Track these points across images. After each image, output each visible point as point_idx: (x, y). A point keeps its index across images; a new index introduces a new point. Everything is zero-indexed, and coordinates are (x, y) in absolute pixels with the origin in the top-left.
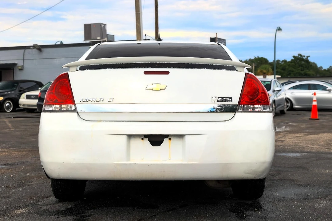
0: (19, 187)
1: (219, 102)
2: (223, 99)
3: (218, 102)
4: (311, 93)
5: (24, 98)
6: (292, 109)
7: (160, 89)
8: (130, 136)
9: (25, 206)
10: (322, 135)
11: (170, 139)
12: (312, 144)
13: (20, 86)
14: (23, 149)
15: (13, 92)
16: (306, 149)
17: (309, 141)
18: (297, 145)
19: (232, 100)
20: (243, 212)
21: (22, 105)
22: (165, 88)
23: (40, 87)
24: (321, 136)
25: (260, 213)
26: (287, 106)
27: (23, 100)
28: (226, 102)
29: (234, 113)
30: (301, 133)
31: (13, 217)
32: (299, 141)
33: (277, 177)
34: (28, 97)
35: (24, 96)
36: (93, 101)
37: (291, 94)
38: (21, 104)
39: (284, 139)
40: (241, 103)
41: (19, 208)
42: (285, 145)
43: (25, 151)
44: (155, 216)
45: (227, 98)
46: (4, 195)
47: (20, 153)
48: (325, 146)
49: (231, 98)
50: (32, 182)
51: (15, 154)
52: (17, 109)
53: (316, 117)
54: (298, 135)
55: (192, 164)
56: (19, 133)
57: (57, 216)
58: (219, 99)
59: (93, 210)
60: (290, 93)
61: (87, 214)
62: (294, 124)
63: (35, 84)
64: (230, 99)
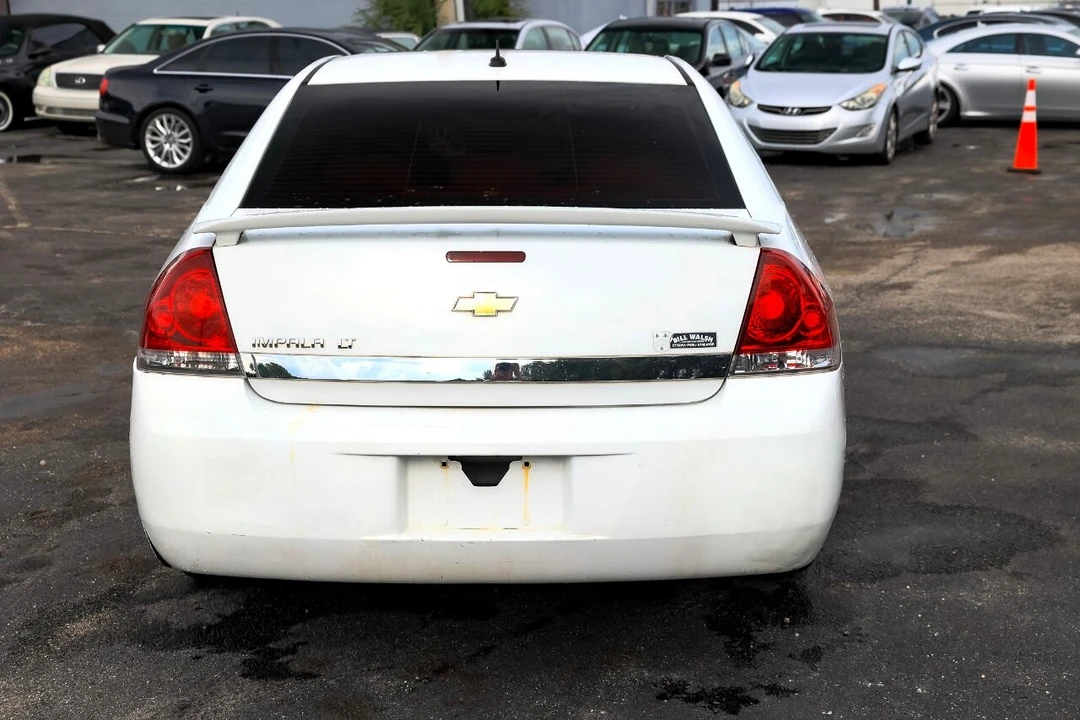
0: (69, 518)
1: (677, 347)
2: (689, 339)
3: (671, 347)
4: (1021, 65)
5: (49, 85)
6: (955, 120)
7: (498, 311)
8: (406, 460)
9: (96, 605)
10: (1037, 254)
11: (527, 464)
12: (998, 304)
13: (33, 38)
14: (67, 328)
15: (10, 60)
16: (974, 329)
17: (990, 288)
18: (950, 311)
19: (715, 341)
20: (750, 629)
21: (45, 108)
22: (513, 308)
23: (104, 42)
24: (1035, 260)
25: (797, 635)
26: (941, 112)
27: (47, 92)
28: (697, 347)
29: (720, 381)
30: (970, 243)
31: (64, 651)
32: (959, 285)
33: (867, 467)
34: (65, 81)
35: (49, 77)
36: (293, 346)
37: (956, 69)
38: (40, 107)
39: (910, 279)
40: (744, 348)
41: (76, 612)
42: (908, 312)
43: (75, 338)
44: (487, 650)
45: (700, 334)
46: (28, 555)
47: (58, 348)
48: (1039, 315)
49: (713, 335)
50: (109, 491)
51: (42, 350)
52: (26, 119)
53: (1031, 164)
54: (959, 255)
55: (591, 541)
56: (46, 245)
57: (193, 651)
58: (675, 340)
59: (299, 626)
60: (954, 66)
61: (284, 644)
62: (954, 198)
63: (81, 27)
64: (711, 339)
